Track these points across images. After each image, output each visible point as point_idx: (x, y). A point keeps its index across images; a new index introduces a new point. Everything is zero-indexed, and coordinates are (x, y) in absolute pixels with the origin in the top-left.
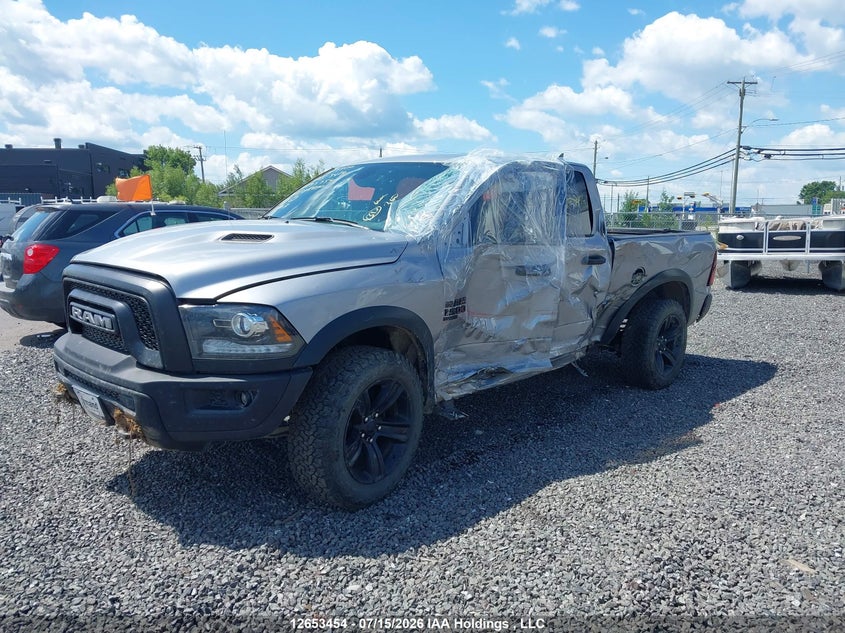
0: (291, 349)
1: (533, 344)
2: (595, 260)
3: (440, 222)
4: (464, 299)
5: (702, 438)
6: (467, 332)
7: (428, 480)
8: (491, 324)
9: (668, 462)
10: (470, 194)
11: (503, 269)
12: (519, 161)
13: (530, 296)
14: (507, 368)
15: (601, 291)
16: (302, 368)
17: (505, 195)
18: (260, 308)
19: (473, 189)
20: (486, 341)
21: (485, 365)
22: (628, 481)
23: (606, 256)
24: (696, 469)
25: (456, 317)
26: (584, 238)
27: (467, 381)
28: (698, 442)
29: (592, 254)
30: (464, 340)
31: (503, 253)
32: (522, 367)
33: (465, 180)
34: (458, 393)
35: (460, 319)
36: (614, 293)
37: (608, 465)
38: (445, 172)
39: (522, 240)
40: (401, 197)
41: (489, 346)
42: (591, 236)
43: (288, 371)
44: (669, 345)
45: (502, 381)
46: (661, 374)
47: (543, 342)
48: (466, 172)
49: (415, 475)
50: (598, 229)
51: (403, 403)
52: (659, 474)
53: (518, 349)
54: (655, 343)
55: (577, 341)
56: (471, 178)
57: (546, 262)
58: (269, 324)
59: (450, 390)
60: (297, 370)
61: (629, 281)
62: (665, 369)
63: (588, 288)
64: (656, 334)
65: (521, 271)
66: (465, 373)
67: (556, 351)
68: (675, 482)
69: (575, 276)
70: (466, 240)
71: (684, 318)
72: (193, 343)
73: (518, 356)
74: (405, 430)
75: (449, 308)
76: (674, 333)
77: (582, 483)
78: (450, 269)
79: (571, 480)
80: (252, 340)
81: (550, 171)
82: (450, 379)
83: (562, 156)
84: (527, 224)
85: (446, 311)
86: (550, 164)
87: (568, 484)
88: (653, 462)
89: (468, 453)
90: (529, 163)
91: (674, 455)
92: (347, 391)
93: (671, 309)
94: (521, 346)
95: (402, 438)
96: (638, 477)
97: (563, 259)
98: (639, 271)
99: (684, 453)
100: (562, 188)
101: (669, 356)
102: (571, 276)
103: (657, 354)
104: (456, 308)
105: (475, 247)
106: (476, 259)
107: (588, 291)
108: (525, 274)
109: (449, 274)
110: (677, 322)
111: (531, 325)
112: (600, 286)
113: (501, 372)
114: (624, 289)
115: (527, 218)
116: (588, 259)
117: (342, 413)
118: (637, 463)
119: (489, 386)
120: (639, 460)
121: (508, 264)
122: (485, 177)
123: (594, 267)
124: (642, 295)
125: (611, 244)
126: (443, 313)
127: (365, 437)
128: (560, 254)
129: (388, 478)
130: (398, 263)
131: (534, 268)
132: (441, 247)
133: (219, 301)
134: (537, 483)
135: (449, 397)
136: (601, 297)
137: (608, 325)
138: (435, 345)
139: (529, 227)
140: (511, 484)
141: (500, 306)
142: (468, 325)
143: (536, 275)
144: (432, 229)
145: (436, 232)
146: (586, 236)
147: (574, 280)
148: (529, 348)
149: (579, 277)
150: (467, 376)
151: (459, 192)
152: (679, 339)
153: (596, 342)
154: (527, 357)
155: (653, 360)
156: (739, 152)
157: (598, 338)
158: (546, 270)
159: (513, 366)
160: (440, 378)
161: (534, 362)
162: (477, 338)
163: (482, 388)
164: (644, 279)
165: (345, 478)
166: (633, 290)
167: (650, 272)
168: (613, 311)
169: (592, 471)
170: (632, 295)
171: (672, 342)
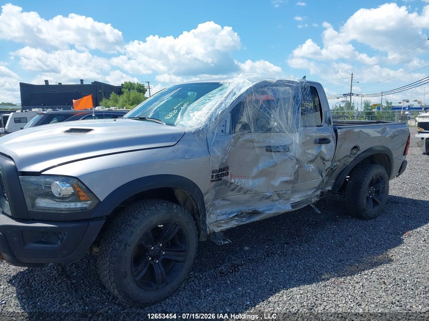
0: (91, 205)
1: (278, 195)
2: (323, 141)
3: (210, 119)
4: (227, 168)
5: (393, 258)
6: (231, 188)
7: (202, 284)
8: (249, 183)
9: (366, 276)
10: (232, 101)
11: (256, 148)
12: (268, 80)
13: (275, 165)
14: (259, 210)
15: (328, 161)
16: (97, 218)
17: (257, 101)
18: (68, 178)
19: (234, 98)
20: (245, 193)
21: (246, 208)
22: (333, 291)
23: (331, 139)
24: (385, 283)
25: (221, 179)
26: (316, 128)
27: (232, 219)
28: (390, 261)
29: (322, 137)
30: (230, 193)
31: (256, 138)
32: (270, 210)
33: (230, 93)
34: (225, 227)
35: (225, 180)
36: (339, 161)
37: (323, 277)
38: (220, 88)
39: (269, 130)
40: (189, 104)
41: (247, 197)
42: (321, 126)
43: (88, 220)
44: (377, 192)
45: (257, 218)
46: (371, 210)
47: (286, 193)
48: (232, 88)
49: (193, 281)
50: (326, 122)
51: (181, 236)
52: (358, 286)
53: (268, 198)
54: (366, 191)
55: (313, 191)
56: (234, 91)
57: (287, 143)
58: (74, 188)
59: (220, 225)
60: (93, 219)
61: (349, 153)
62: (374, 207)
63: (319, 158)
64: (367, 185)
65: (269, 149)
66: (229, 214)
67: (296, 198)
68: (368, 294)
69: (310, 151)
70: (228, 131)
71: (387, 176)
72: (28, 200)
73: (269, 202)
74: (183, 254)
75: (215, 174)
76: (380, 184)
77: (301, 292)
78: (215, 149)
79: (295, 289)
80: (63, 199)
81: (289, 86)
82: (219, 218)
83: (305, 77)
84: (272, 120)
85: (212, 176)
86: (289, 82)
87: (292, 291)
88: (355, 276)
89: (233, 265)
90: (275, 81)
91: (370, 271)
92: (132, 232)
93: (377, 171)
94: (271, 196)
95: (180, 259)
96: (342, 288)
97: (298, 142)
98: (355, 147)
99: (378, 269)
100: (298, 97)
101: (376, 199)
102: (307, 151)
103: (368, 198)
104: (221, 174)
105: (233, 135)
106: (235, 143)
107: (319, 160)
108: (272, 151)
109: (214, 152)
110: (382, 178)
111: (277, 183)
112: (327, 158)
113: (255, 213)
114: (345, 159)
115: (272, 116)
116: (318, 141)
117: (128, 247)
118: (344, 276)
119: (248, 222)
120: (346, 274)
121: (259, 145)
122: (243, 90)
123: (323, 146)
124: (357, 162)
125: (336, 131)
126: (210, 177)
127: (152, 260)
128: (296, 139)
129: (168, 285)
130: (176, 146)
131: (278, 147)
132: (210, 135)
133: (42, 173)
134: (271, 290)
135: (217, 230)
136: (328, 164)
137: (336, 180)
138: (205, 198)
139: (274, 121)
140: (253, 290)
141: (255, 171)
142: (231, 183)
143: (279, 152)
144: (204, 124)
145: (206, 125)
146: (317, 126)
147: (309, 154)
148: (276, 197)
149: (313, 151)
150: (231, 216)
151: (225, 100)
152: (384, 188)
153: (329, 191)
154: (274, 203)
155: (365, 202)
157: (330, 188)
158: (286, 149)
159: (264, 209)
160: (211, 219)
161: (280, 206)
162: (239, 191)
163: (243, 223)
164: (359, 152)
165: (133, 288)
166: (352, 159)
167: (363, 147)
168: (339, 172)
169: (310, 282)
170: (351, 162)
171: (379, 190)
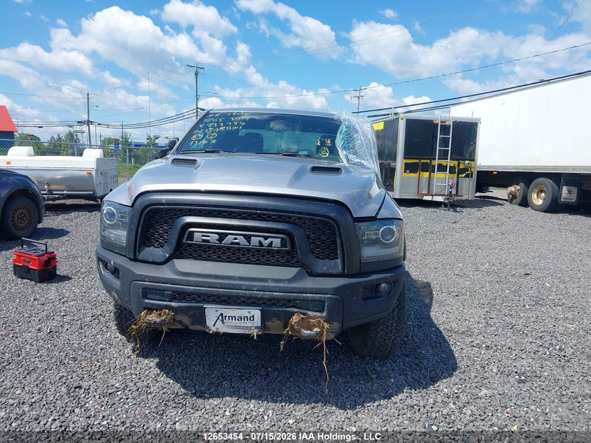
133: (378, 218)
156: (197, 111)
